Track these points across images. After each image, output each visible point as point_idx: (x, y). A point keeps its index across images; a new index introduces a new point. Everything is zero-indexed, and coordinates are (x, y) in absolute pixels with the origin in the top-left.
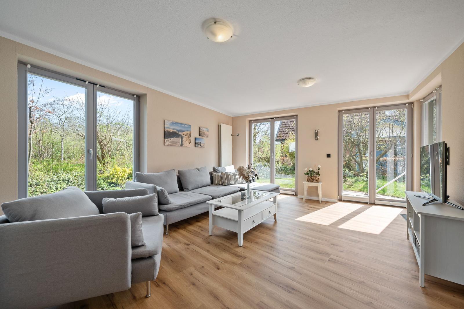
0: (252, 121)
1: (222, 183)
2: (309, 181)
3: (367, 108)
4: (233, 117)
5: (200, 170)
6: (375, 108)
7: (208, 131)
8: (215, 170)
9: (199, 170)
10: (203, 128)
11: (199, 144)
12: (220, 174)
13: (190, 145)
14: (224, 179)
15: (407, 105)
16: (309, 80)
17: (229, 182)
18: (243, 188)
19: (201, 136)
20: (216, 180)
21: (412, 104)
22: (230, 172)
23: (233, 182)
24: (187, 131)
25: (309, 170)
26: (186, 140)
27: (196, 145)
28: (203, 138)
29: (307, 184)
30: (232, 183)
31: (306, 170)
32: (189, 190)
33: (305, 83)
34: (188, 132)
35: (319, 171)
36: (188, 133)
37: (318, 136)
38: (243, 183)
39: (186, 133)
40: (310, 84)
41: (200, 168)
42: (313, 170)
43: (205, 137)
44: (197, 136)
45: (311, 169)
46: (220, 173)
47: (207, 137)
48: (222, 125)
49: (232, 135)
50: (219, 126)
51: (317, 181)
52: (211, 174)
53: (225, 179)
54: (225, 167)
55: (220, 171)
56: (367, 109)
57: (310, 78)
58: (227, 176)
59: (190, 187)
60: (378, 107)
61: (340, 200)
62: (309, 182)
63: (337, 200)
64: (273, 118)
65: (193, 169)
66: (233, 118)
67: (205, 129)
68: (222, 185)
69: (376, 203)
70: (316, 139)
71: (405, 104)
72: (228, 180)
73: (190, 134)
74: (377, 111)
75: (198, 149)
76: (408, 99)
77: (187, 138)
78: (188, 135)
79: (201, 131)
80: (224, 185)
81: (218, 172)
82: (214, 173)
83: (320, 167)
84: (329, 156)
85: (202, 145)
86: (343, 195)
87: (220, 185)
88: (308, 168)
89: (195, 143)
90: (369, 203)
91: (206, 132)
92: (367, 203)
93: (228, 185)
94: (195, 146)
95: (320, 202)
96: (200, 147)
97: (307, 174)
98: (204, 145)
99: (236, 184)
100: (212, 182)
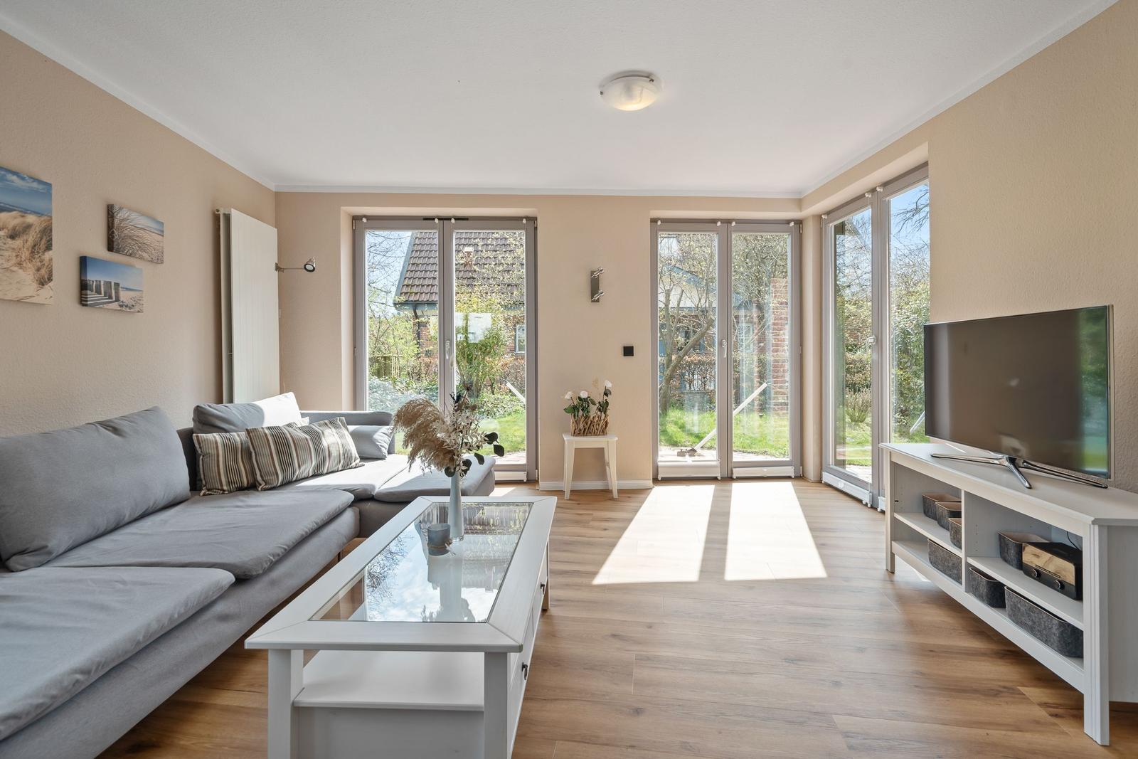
0: (364, 220)
1: (255, 480)
2: (577, 433)
3: (714, 221)
4: (276, 192)
5: (125, 426)
6: (731, 223)
7: (161, 233)
8: (204, 420)
9: (115, 430)
10: (134, 215)
11: (112, 293)
12: (239, 437)
13: (45, 294)
14: (265, 460)
15: (792, 224)
16: (644, 82)
17: (288, 473)
18: (365, 490)
19: (118, 252)
20: (218, 468)
21: (799, 223)
22: (289, 425)
23: (308, 468)
24: (25, 212)
25: (580, 398)
26: (14, 260)
27: (91, 296)
28: (132, 266)
29: (573, 443)
30: (305, 475)
31: (567, 397)
32: (50, 553)
33: (629, 92)
34: (31, 219)
35: (609, 399)
36: (29, 227)
37: (598, 289)
38: (354, 464)
39: (18, 221)
40: (639, 102)
41: (124, 418)
42: (589, 397)
43: (141, 258)
44: (96, 248)
45: (584, 395)
46: (243, 434)
47: (159, 261)
48: (236, 216)
49: (278, 268)
50: (216, 218)
51: (603, 432)
52: (187, 438)
53: (268, 459)
54: (257, 403)
55: (238, 423)
56: (712, 223)
57: (650, 77)
58: (281, 441)
59: (59, 539)
60: (739, 222)
61: (656, 481)
62: (579, 434)
63: (650, 483)
64: (449, 219)
65: (76, 429)
66: (278, 196)
67: (142, 221)
68: (253, 487)
69: (734, 477)
70: (596, 297)
71: (788, 222)
72: (286, 464)
73: (47, 232)
74: (735, 231)
75: (99, 320)
76: (800, 208)
77: (25, 254)
78: (31, 237)
79: (118, 229)
80: (265, 490)
81: (226, 431)
82: (210, 436)
83: (609, 385)
84: (628, 351)
85: (124, 296)
86: (660, 464)
87: (241, 489)
88: (574, 392)
89: (84, 286)
90: (719, 478)
91: (151, 238)
92: (715, 479)
93: (288, 483)
94: (83, 301)
95: (615, 494)
96: (115, 306)
97: (573, 409)
98: (138, 301)
99: (322, 475)
100: (196, 483)
